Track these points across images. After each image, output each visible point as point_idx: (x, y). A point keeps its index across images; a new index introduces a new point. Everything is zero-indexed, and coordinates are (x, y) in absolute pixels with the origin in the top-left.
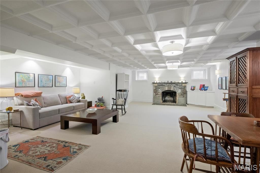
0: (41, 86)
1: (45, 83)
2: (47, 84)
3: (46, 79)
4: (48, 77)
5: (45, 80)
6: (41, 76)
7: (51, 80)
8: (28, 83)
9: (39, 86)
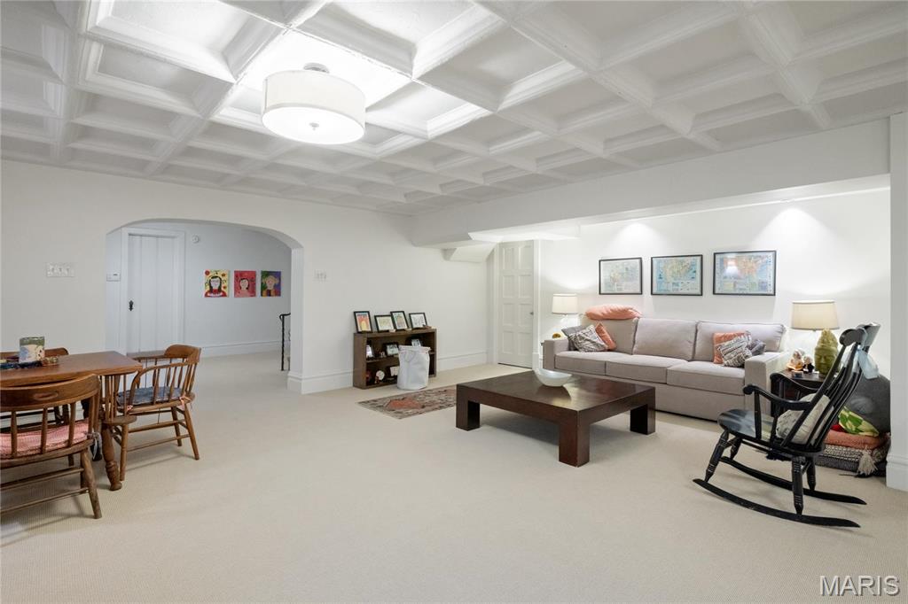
0: (659, 292)
1: (674, 283)
2: (680, 284)
3: (676, 270)
4: (682, 262)
5: (674, 273)
6: (659, 262)
7: (695, 272)
8: (625, 283)
9: (654, 291)
